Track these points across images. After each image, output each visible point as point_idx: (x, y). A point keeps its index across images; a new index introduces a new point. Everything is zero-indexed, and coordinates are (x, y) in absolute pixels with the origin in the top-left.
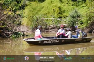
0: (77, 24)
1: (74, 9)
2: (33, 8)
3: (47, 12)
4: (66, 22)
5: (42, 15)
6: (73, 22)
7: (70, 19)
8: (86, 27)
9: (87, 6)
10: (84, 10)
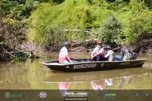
0: (116, 39)
1: (110, 14)
2: (46, 13)
3: (67, 20)
4: (97, 35)
5: (59, 25)
6: (110, 36)
7: (105, 31)
8: (129, 44)
9: (131, 10)
10: (126, 15)
